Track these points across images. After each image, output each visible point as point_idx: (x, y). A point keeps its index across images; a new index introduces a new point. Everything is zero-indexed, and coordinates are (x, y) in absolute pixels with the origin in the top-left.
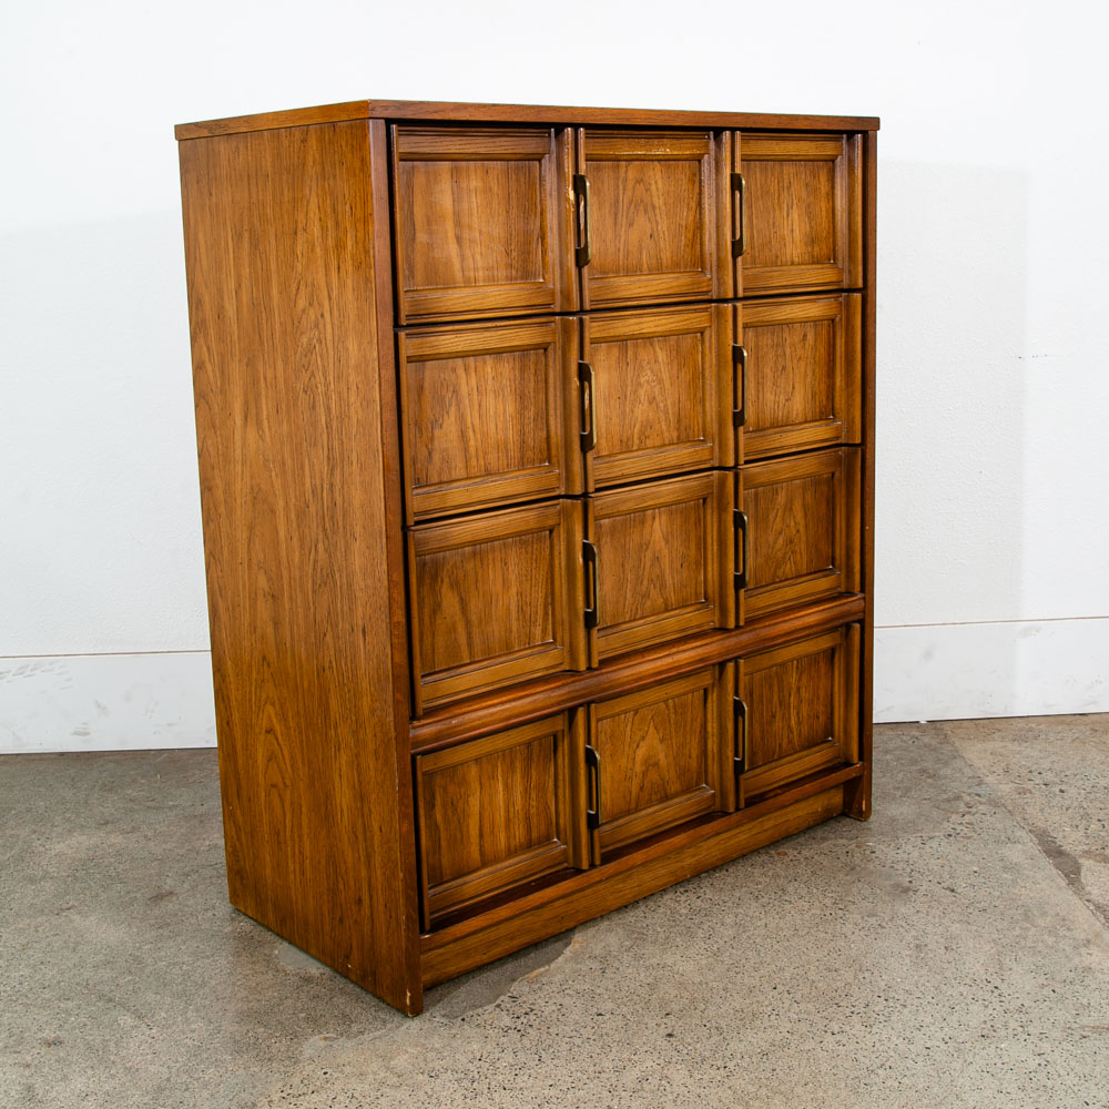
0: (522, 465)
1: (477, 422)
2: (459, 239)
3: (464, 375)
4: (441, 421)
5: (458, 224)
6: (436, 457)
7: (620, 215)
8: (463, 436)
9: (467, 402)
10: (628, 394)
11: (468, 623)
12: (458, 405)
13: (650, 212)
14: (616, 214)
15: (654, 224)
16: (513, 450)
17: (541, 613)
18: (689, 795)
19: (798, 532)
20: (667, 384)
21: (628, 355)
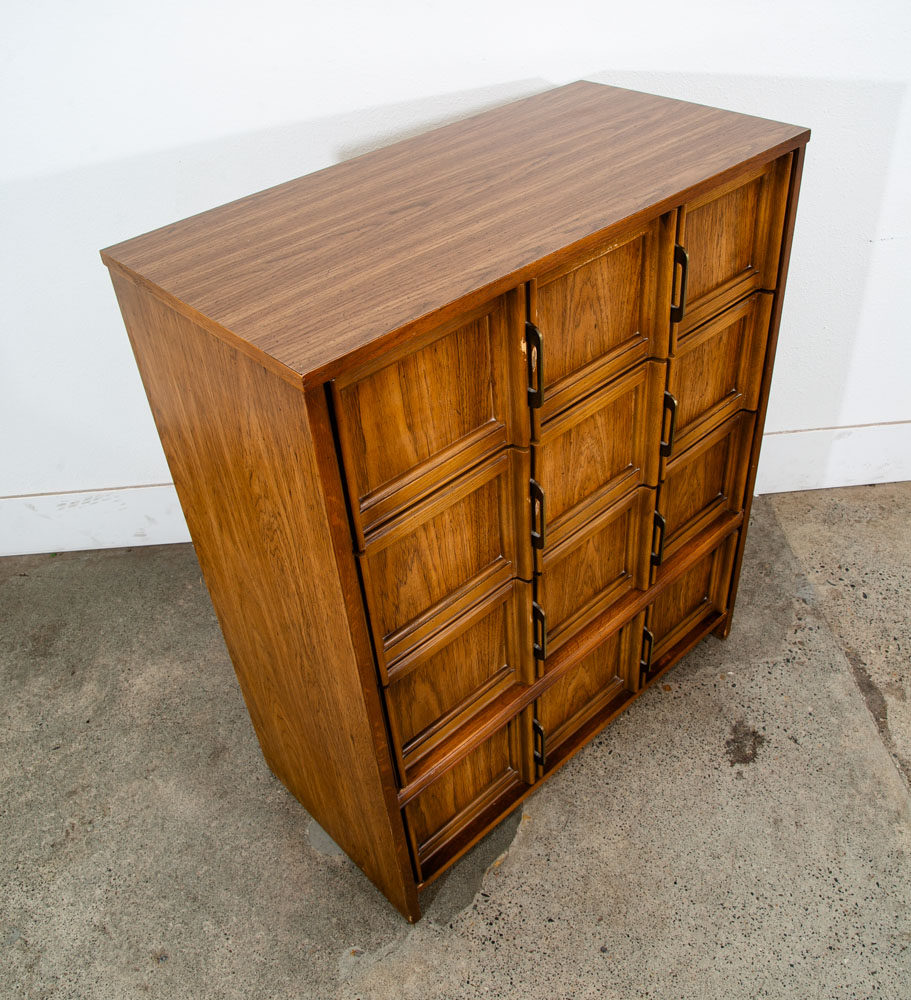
0: (480, 568)
1: (437, 561)
2: (410, 427)
3: (424, 535)
4: (405, 579)
5: (409, 413)
6: (403, 606)
7: (567, 322)
8: (426, 579)
9: (428, 552)
10: (571, 466)
11: (438, 694)
12: (420, 559)
13: (596, 305)
14: (563, 324)
15: (599, 313)
16: (471, 563)
17: (497, 654)
18: (605, 691)
19: (699, 485)
20: (604, 440)
21: (572, 437)
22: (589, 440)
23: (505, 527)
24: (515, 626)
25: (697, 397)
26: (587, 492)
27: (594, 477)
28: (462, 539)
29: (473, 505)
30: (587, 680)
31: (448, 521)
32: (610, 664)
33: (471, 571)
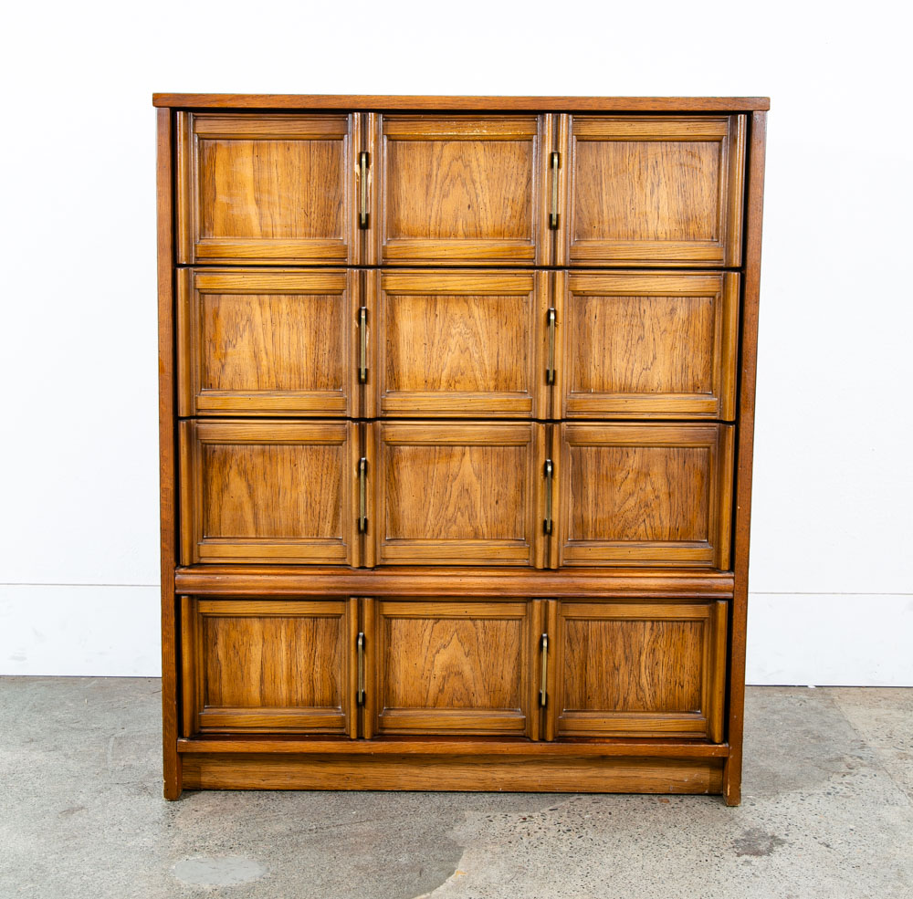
0: (315, 385)
1: (270, 347)
2: (258, 202)
3: (258, 308)
4: (234, 342)
5: (258, 188)
6: (229, 370)
7: (433, 187)
8: (256, 356)
9: (260, 330)
10: (436, 341)
11: (255, 506)
12: (252, 331)
13: (470, 186)
14: (428, 187)
15: (473, 196)
16: (306, 374)
18: (496, 713)
19: (657, 498)
20: (484, 338)
21: (438, 308)
22: (462, 326)
26: (459, 386)
27: (469, 374)
28: (298, 341)
29: (313, 312)
31: (285, 312)
33: (305, 383)
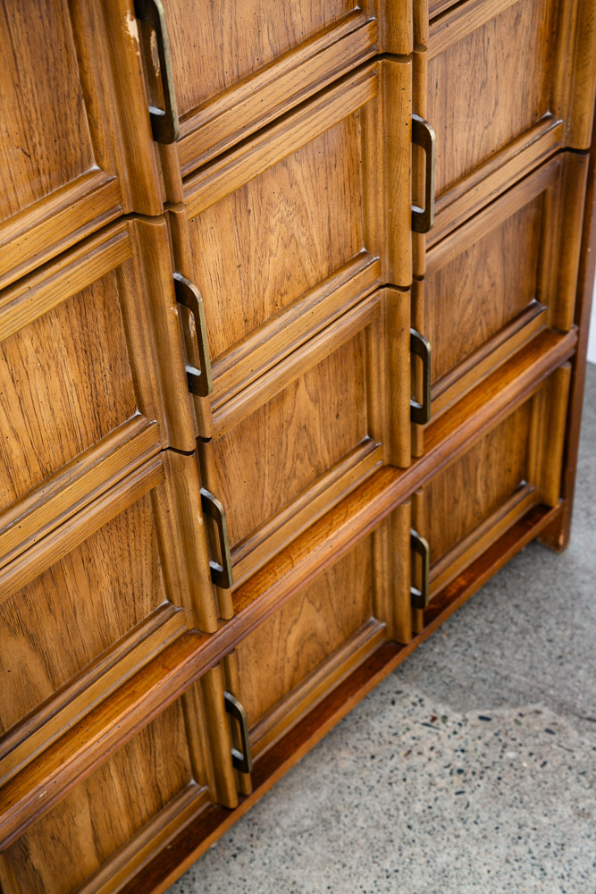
0: (100, 433)
1: (19, 423)
10: (252, 252)
11: (44, 655)
16: (84, 425)
17: (147, 581)
18: (354, 643)
19: (493, 285)
20: (311, 207)
21: (250, 200)
22: (282, 206)
23: (139, 361)
24: (175, 533)
25: (479, 128)
26: (286, 300)
27: (298, 272)
28: (62, 382)
29: (75, 322)
30: (320, 626)
31: (31, 351)
32: (359, 597)
33: (85, 438)
